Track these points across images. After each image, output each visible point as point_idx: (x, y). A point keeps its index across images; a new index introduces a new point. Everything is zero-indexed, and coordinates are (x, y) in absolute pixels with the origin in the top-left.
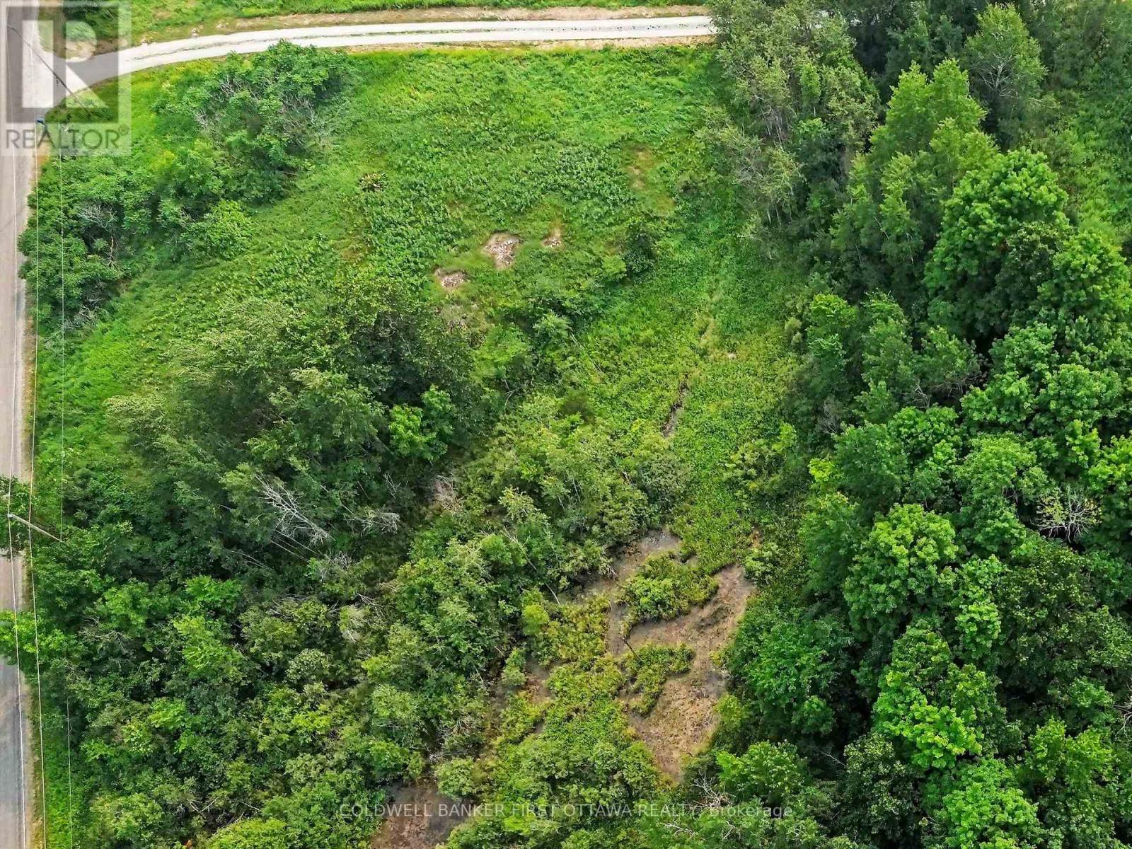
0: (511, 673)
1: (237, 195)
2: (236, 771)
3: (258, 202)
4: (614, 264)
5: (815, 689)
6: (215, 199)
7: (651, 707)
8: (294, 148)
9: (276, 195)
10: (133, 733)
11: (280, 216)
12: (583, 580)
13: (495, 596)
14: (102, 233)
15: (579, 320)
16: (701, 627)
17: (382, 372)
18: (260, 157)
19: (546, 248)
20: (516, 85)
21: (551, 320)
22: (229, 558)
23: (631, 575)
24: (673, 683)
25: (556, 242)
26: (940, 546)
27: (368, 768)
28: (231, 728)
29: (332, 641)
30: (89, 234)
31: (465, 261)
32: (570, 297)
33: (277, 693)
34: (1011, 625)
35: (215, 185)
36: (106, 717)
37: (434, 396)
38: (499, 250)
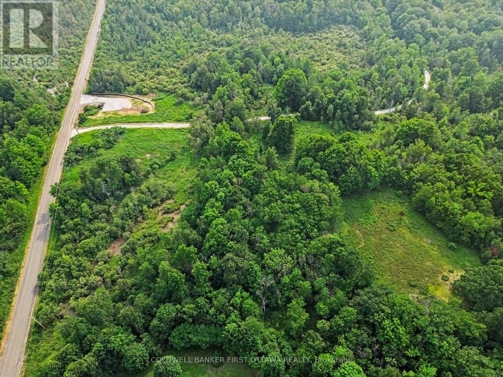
0: (139, 219)
1: (103, 148)
2: (87, 233)
3: (107, 149)
4: (168, 158)
5: (194, 215)
6: (100, 148)
7: (165, 226)
8: (115, 141)
9: (111, 148)
10: (71, 223)
11: (111, 151)
12: (156, 205)
13: (138, 205)
14: (80, 152)
15: (160, 167)
16: (176, 214)
17: (125, 168)
18: (109, 142)
19: (156, 156)
20: (154, 133)
21: (155, 166)
22: (93, 197)
23: (164, 205)
24: (169, 223)
25: (158, 155)
26: (216, 185)
27: (111, 234)
28: (87, 225)
29: (108, 213)
30: (77, 152)
31: (142, 157)
32: (159, 163)
33: (96, 220)
34: (226, 196)
35: (100, 145)
36: (66, 221)
37: (133, 172)
38: (148, 156)
